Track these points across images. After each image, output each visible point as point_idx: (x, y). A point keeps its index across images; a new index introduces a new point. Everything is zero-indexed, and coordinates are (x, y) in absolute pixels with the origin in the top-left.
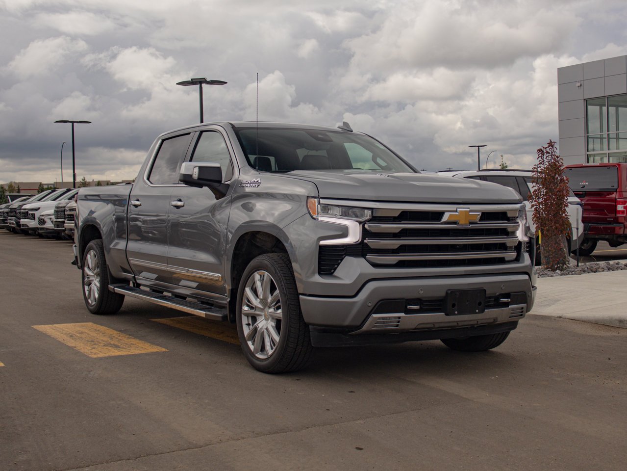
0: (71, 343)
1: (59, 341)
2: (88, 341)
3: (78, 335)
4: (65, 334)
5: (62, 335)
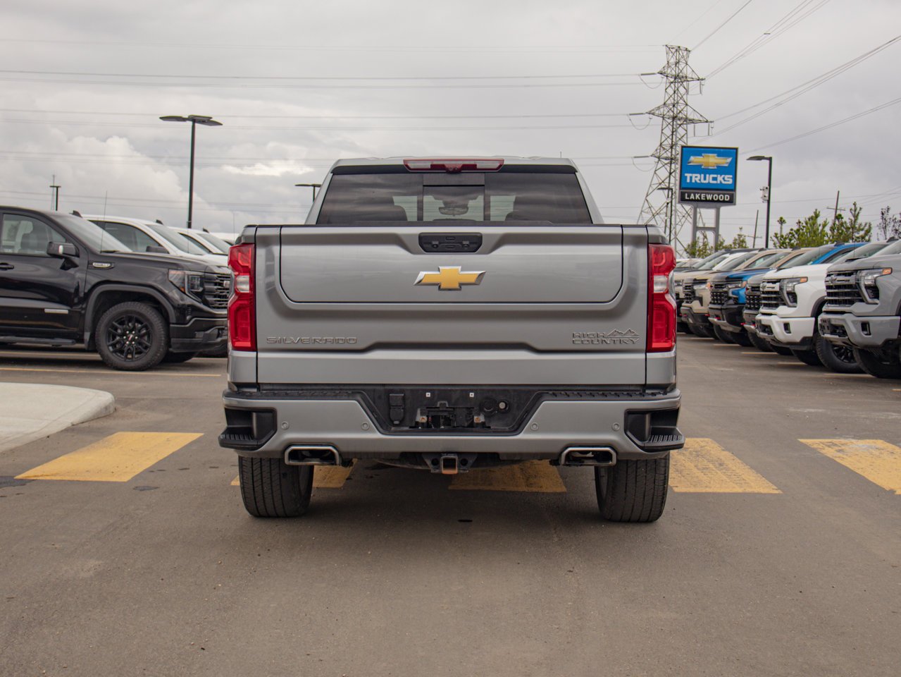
0: (725, 456)
1: (740, 459)
2: (703, 456)
3: (711, 466)
4: (727, 469)
5: (734, 468)
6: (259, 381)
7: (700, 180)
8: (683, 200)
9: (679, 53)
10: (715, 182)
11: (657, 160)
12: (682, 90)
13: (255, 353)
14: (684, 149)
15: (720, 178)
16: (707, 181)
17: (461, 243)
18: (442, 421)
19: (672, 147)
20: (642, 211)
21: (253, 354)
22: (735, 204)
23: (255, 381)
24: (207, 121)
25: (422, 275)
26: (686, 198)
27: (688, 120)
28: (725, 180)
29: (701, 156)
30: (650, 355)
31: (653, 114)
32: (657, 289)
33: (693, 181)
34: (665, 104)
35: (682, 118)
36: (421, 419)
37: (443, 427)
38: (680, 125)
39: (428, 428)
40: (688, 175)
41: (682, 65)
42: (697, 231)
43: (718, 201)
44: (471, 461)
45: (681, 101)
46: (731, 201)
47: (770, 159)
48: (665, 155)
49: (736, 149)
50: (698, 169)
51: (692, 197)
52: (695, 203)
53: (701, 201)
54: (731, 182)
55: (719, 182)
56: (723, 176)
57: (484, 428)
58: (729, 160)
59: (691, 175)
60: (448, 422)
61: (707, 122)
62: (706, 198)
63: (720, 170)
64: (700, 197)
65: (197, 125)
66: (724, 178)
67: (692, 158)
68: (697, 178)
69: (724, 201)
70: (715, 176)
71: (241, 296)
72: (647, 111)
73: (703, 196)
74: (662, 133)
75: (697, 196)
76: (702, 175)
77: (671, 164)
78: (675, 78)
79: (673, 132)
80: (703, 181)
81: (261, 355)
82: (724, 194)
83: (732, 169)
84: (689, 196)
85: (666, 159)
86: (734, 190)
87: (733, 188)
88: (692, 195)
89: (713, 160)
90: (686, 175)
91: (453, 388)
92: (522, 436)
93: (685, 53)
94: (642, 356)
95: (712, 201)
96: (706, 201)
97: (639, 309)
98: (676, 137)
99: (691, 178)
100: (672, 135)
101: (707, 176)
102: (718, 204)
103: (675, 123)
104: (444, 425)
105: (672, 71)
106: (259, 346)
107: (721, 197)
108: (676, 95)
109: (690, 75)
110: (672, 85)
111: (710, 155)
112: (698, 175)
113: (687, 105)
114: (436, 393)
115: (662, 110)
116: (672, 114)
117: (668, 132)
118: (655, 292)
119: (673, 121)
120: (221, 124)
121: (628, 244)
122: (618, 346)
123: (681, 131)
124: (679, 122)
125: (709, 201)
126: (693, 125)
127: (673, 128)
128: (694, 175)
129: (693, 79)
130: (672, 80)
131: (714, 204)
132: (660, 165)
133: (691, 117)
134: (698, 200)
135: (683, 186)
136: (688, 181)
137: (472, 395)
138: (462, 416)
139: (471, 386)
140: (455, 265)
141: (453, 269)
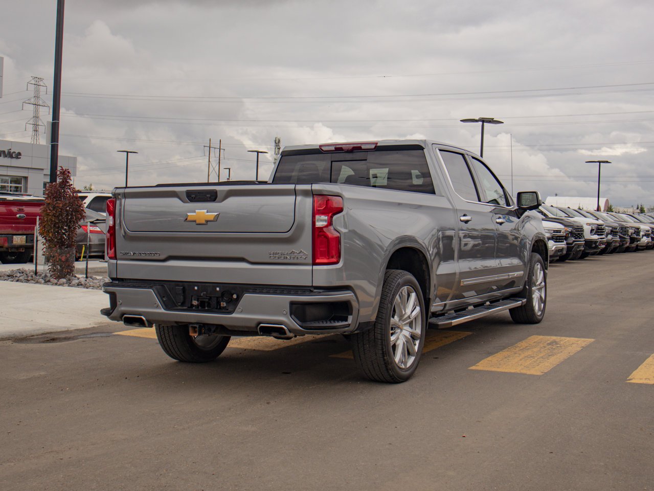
6: (118, 277)
13: (116, 261)
17: (206, 196)
18: (206, 304)
23: (116, 277)
24: (491, 121)
30: (315, 267)
32: (319, 224)
36: (195, 303)
39: (198, 308)
44: (213, 330)
65: (485, 124)
71: (112, 228)
91: (209, 285)
92: (234, 315)
94: (310, 268)
97: (307, 238)
106: (118, 256)
114: (200, 287)
118: (316, 226)
120: (503, 123)
121: (299, 195)
122: (295, 261)
137: (218, 289)
138: (214, 302)
139: (218, 284)
140: (203, 209)
141: (202, 212)
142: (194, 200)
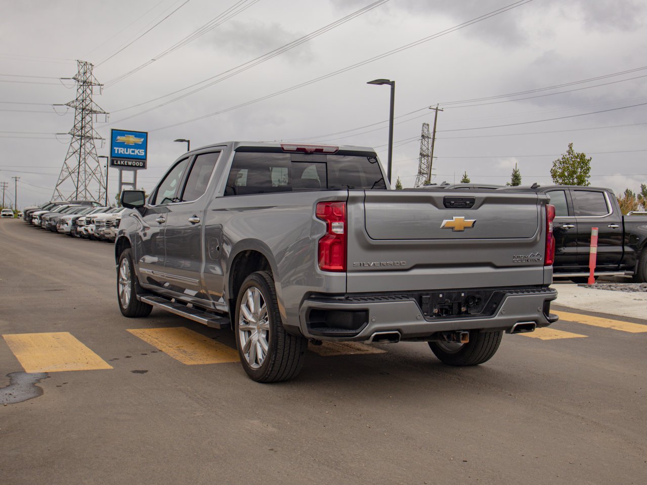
6: (348, 292)
7: (124, 152)
8: (113, 164)
9: (86, 67)
10: (133, 154)
11: (72, 136)
12: (88, 91)
13: (345, 273)
14: (113, 131)
15: (137, 151)
16: (128, 153)
17: (465, 203)
18: (445, 311)
19: (82, 129)
20: (62, 170)
21: (344, 274)
22: (146, 169)
23: (345, 292)
25: (445, 222)
26: (115, 163)
27: (91, 111)
28: (139, 153)
29: (124, 136)
30: (545, 268)
31: (70, 106)
33: (119, 153)
34: (77, 99)
35: (89, 110)
36: (435, 311)
37: (444, 315)
38: (87, 114)
39: (439, 316)
40: (116, 149)
41: (88, 75)
42: (122, 185)
43: (136, 166)
45: (88, 98)
46: (144, 167)
47: (188, 141)
48: (77, 134)
49: (147, 133)
50: (122, 145)
51: (119, 163)
52: (121, 167)
53: (124, 165)
54: (143, 154)
55: (136, 154)
56: (138, 150)
57: (467, 314)
58: (142, 140)
59: (118, 148)
60: (447, 312)
61: (105, 113)
62: (128, 164)
63: (137, 146)
64: (124, 163)
66: (139, 152)
67: (119, 138)
68: (121, 151)
69: (139, 166)
70: (133, 150)
71: (338, 236)
72: (66, 103)
73: (126, 162)
74: (75, 118)
75: (122, 163)
76: (125, 149)
77: (81, 139)
78: (84, 83)
79: (82, 119)
80: (126, 153)
81: (349, 274)
82: (139, 162)
83: (144, 146)
84: (117, 162)
85: (78, 136)
86: (146, 159)
87: (145, 158)
88: (119, 161)
89: (132, 139)
90: (115, 148)
91: (453, 291)
92: (496, 318)
93: (90, 66)
95: (132, 166)
96: (128, 166)
98: (85, 122)
99: (118, 150)
100: (82, 120)
101: (129, 149)
102: (135, 168)
103: (84, 112)
104: (445, 314)
105: (82, 78)
106: (349, 268)
107: (138, 164)
108: (84, 94)
109: (93, 82)
110: (82, 87)
111: (131, 136)
112: (123, 149)
113: (92, 101)
114: (445, 294)
115: (75, 103)
116: (82, 106)
117: (79, 118)
118: (549, 231)
119: (82, 111)
121: (539, 204)
122: (533, 263)
123: (88, 118)
124: (87, 112)
125: (130, 166)
126: (95, 114)
127: (82, 116)
128: (120, 149)
129: (95, 84)
130: (82, 84)
131: (133, 168)
132: (74, 140)
133: (94, 109)
134: (122, 165)
135: (113, 155)
136: (116, 152)
137: (463, 295)
138: (455, 308)
139: (463, 290)
140: (461, 216)
141: (458, 219)
142: (452, 207)
